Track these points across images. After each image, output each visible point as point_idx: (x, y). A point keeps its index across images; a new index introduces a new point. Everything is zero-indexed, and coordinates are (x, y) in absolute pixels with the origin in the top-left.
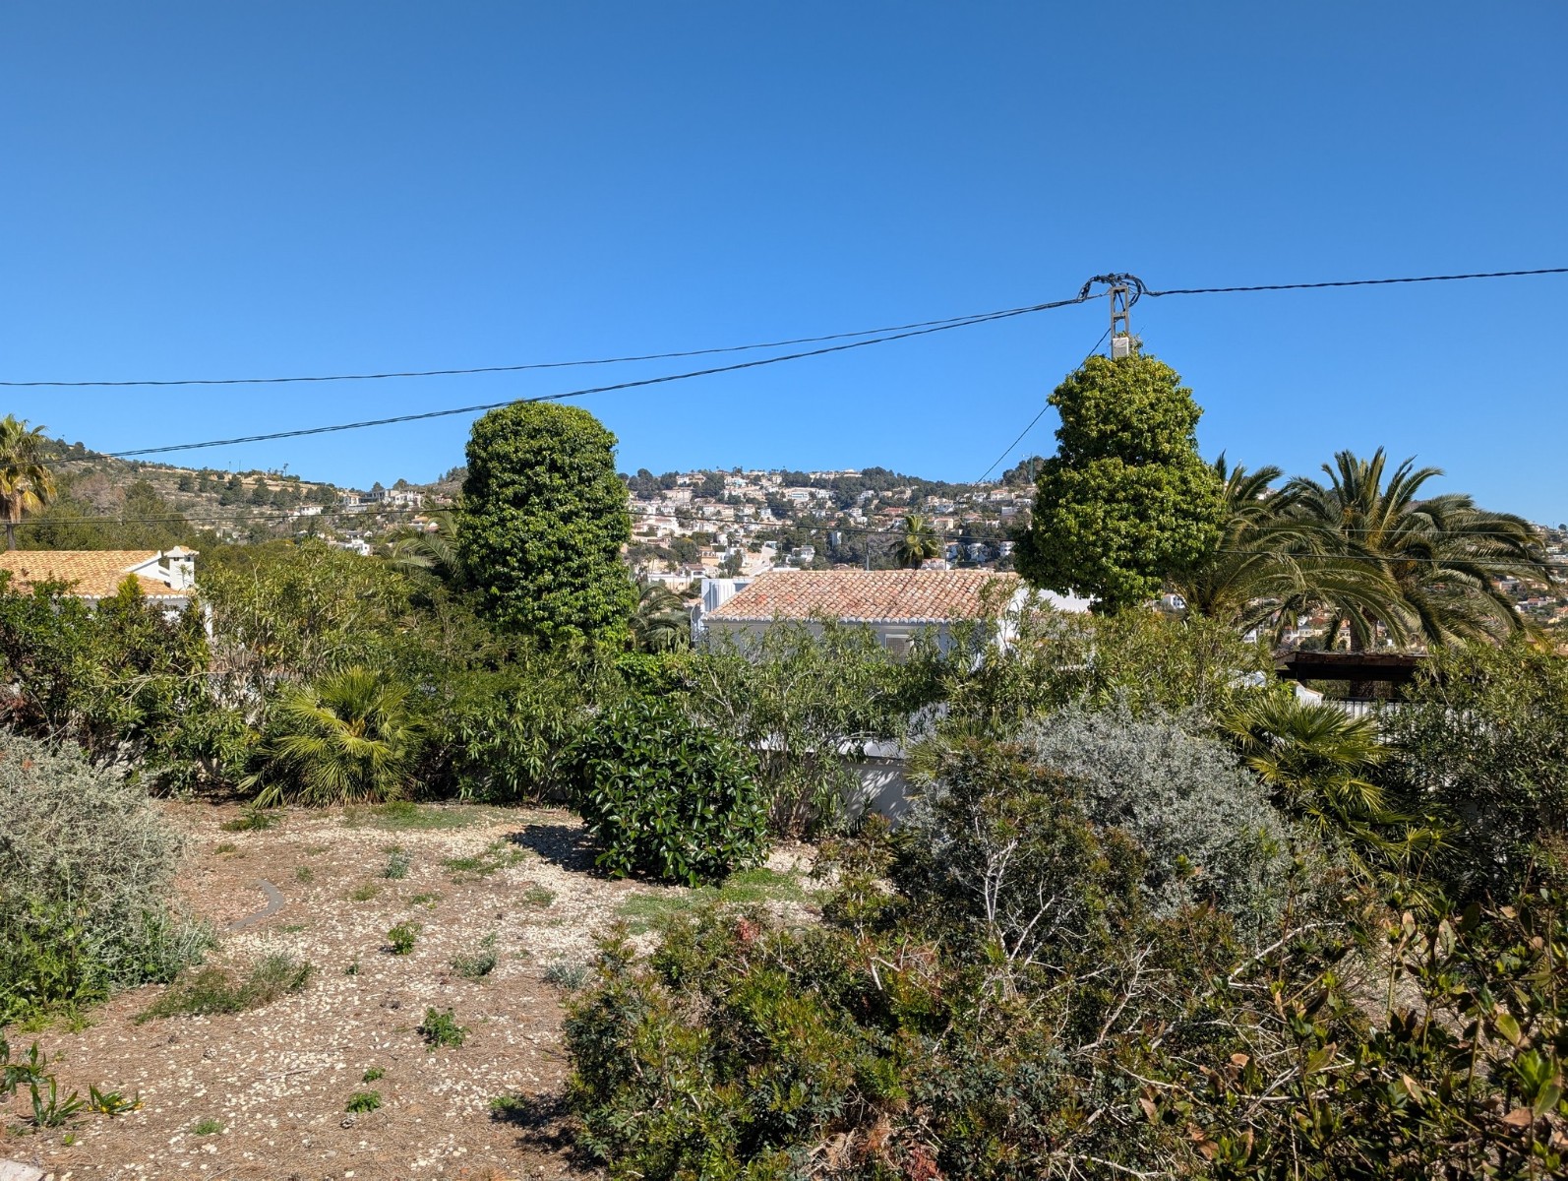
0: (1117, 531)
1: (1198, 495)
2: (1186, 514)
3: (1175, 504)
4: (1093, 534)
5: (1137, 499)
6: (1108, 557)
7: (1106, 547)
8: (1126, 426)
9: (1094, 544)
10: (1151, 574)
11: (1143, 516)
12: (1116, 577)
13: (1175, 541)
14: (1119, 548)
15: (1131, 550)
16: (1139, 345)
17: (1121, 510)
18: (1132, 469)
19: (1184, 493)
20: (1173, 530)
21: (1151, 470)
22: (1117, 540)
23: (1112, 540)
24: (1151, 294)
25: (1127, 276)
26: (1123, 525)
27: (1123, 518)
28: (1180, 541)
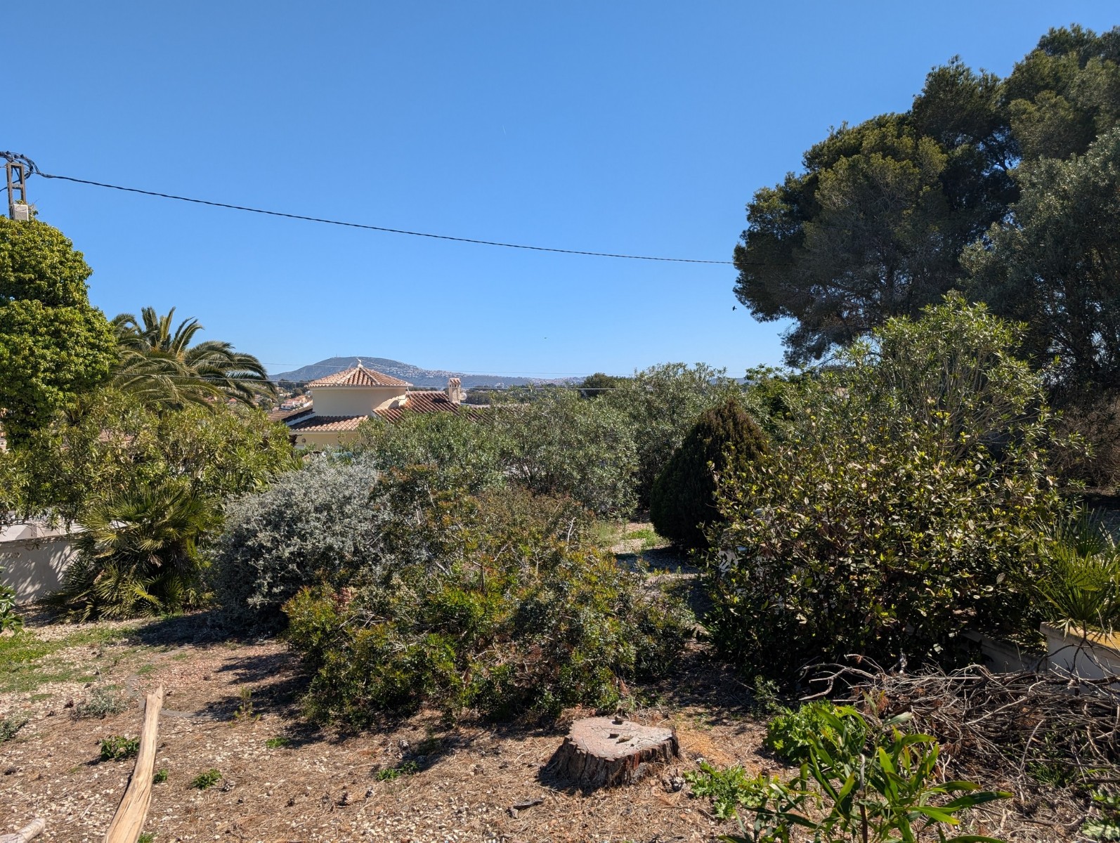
0: (43, 357)
1: (101, 333)
2: (93, 346)
3: (86, 338)
4: (23, 359)
5: (56, 333)
6: (37, 377)
7: (35, 368)
8: (42, 276)
9: (24, 367)
10: (69, 390)
11: (62, 346)
12: (43, 393)
13: (86, 366)
14: (45, 371)
15: (53, 372)
16: (36, 213)
17: (44, 341)
18: (50, 311)
19: (89, 330)
20: (85, 357)
21: (65, 312)
22: (44, 365)
23: (40, 363)
24: (43, 175)
25: (22, 156)
26: (47, 353)
27: (47, 347)
28: (90, 365)
